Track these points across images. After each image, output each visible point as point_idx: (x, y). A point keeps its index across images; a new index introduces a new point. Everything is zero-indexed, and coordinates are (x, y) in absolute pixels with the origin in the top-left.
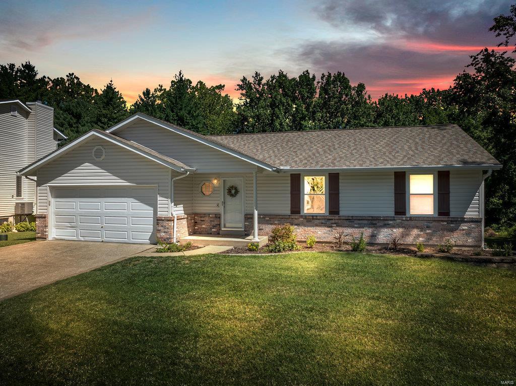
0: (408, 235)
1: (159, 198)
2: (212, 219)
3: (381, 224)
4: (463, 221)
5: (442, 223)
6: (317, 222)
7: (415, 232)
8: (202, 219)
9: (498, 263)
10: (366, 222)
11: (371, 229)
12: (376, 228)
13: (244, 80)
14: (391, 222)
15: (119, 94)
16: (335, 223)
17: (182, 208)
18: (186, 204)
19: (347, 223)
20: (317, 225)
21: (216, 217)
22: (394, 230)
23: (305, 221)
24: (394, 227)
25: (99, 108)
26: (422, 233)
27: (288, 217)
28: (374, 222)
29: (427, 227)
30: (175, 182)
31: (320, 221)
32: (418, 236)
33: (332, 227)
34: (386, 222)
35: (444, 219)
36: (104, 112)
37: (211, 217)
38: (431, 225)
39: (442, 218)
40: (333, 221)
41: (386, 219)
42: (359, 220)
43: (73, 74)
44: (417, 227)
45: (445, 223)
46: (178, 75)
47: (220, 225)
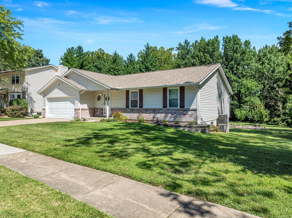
0: (167, 117)
1: (76, 101)
2: (100, 111)
3: (157, 112)
4: (189, 110)
5: (181, 111)
6: (134, 111)
7: (170, 115)
8: (97, 110)
9: (184, 127)
10: (152, 111)
11: (154, 114)
12: (155, 113)
13: (180, 44)
14: (161, 111)
15: (122, 57)
16: (141, 112)
17: (87, 106)
18: (89, 104)
19: (145, 111)
20: (134, 113)
21: (101, 110)
22: (162, 115)
23: (130, 111)
24: (162, 113)
25: (110, 65)
26: (173, 116)
27: (124, 109)
28: (155, 111)
29: (175, 113)
30: (81, 95)
31: (136, 111)
32: (171, 117)
33: (139, 113)
34: (159, 111)
35: (181, 109)
36: (112, 66)
37: (100, 110)
38: (176, 112)
39: (182, 109)
40: (140, 111)
41: (159, 110)
42: (149, 110)
43: (101, 49)
44: (171, 113)
45: (182, 111)
46: (146, 45)
47: (103, 113)
